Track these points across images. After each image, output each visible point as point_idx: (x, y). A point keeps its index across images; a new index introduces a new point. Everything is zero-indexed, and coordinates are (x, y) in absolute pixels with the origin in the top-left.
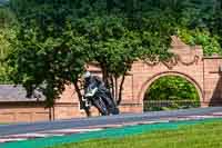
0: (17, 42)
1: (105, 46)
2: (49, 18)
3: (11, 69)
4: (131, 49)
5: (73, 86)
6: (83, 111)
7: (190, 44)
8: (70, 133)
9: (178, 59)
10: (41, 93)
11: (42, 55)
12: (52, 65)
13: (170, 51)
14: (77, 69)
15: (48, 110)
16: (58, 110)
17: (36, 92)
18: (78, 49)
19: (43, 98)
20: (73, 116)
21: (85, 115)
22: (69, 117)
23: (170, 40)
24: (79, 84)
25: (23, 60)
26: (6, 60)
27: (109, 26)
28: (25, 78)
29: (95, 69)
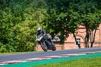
0: (47, 15)
3: (44, 27)
5: (72, 34)
6: (77, 46)
8: (71, 56)
10: (58, 38)
11: (59, 20)
12: (63, 25)
14: (75, 27)
15: (61, 45)
16: (65, 45)
17: (56, 37)
18: (75, 18)
19: (59, 40)
21: (78, 48)
24: (75, 34)
25: (50, 23)
26: (42, 22)
27: (89, 8)
28: (51, 31)
29: (82, 27)
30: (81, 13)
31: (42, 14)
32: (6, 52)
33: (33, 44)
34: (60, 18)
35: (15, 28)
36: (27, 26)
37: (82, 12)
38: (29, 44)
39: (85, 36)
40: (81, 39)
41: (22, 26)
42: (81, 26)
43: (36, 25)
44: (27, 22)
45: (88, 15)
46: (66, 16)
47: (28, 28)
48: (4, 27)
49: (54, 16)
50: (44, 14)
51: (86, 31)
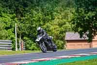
0: (76, 13)
10: (86, 36)
11: (87, 19)
12: (91, 24)
15: (89, 43)
16: (93, 43)
17: (84, 36)
25: (79, 21)
26: (71, 21)
28: (80, 29)
31: (71, 13)
32: (36, 50)
33: (62, 42)
35: (45, 26)
36: (56, 25)
38: (58, 42)
41: (52, 25)
43: (65, 24)
44: (56, 21)
46: (94, 15)
47: (57, 26)
48: (34, 26)
49: (83, 15)
50: (72, 13)
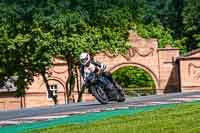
1: (69, 41)
2: (18, 16)
4: (93, 43)
5: (41, 77)
6: (51, 99)
7: (146, 37)
8: (39, 120)
9: (135, 51)
13: (128, 44)
14: (45, 63)
18: (45, 43)
19: (14, 89)
20: (42, 105)
21: (53, 104)
22: (39, 105)
23: (128, 34)
24: (46, 75)
27: (73, 23)
29: (61, 62)
30: (58, 33)
34: (16, 44)
37: (60, 32)
39: (65, 80)
40: (59, 86)
42: (57, 61)
45: (72, 39)
51: (69, 70)
